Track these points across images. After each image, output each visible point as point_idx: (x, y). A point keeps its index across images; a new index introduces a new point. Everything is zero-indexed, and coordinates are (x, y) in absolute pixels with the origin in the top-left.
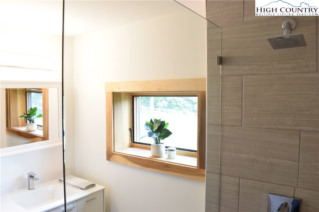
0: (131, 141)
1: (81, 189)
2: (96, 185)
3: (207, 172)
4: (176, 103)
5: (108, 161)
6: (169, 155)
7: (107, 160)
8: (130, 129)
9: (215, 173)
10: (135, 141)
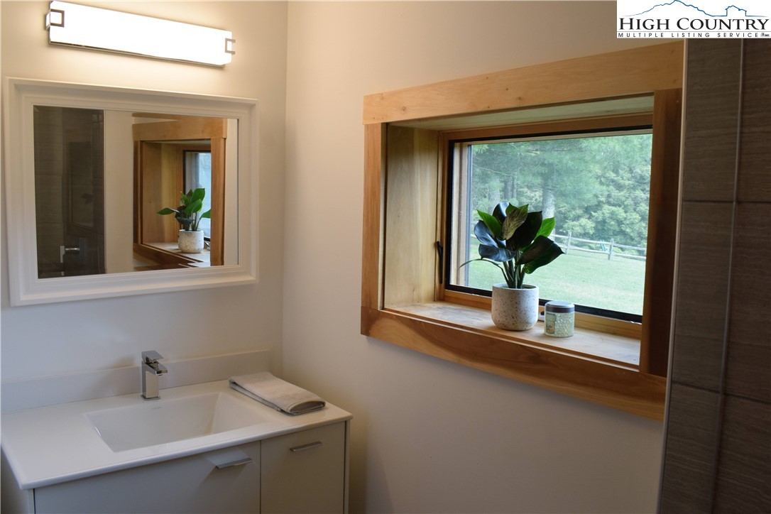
0: (441, 282)
1: (282, 411)
2: (327, 404)
3: (672, 382)
4: (619, 226)
5: (364, 337)
6: (550, 324)
7: (362, 333)
8: (438, 246)
9: (702, 388)
10: (453, 282)
